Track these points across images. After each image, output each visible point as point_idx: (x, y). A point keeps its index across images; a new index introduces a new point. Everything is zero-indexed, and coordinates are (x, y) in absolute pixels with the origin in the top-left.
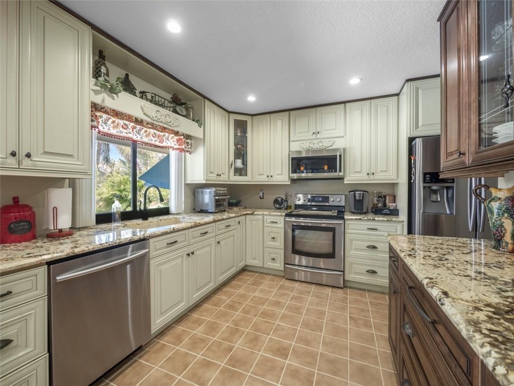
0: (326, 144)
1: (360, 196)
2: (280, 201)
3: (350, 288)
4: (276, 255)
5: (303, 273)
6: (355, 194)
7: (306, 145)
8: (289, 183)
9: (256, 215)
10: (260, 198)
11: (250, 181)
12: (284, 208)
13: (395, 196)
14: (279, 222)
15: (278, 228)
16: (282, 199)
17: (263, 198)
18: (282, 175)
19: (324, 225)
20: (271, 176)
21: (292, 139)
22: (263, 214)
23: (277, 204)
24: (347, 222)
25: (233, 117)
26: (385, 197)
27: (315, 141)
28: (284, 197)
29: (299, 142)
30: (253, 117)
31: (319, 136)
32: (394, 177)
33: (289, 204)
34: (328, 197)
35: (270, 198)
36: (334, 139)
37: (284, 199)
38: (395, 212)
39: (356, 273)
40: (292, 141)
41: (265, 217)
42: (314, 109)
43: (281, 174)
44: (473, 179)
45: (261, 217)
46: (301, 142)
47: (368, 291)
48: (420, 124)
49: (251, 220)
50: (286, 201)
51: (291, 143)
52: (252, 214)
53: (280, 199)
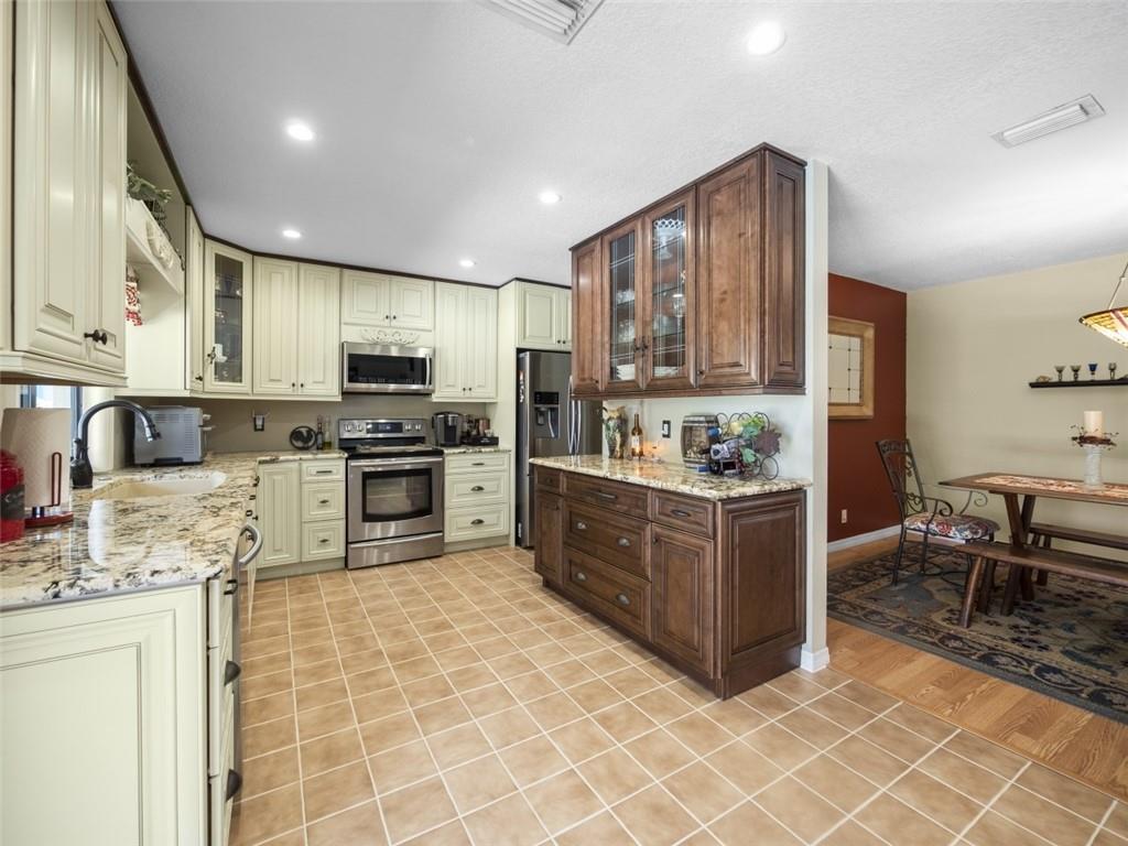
0: (405, 337)
1: (453, 421)
2: (305, 434)
3: (450, 553)
4: (328, 533)
5: (376, 550)
6: (446, 419)
7: (372, 335)
8: (340, 400)
9: (282, 461)
10: (256, 430)
11: (247, 394)
12: (315, 447)
13: (489, 421)
14: (335, 471)
15: (333, 481)
16: (309, 431)
17: (262, 430)
18: (325, 383)
19: (408, 467)
20: (302, 385)
21: (346, 318)
22: (300, 459)
23: (297, 440)
24: (447, 459)
25: (215, 248)
26: (477, 421)
27: (388, 331)
28: (314, 426)
29: (359, 328)
30: (256, 257)
31: (394, 322)
32: (493, 395)
33: (327, 440)
34: (401, 424)
35: (281, 429)
36: (418, 333)
37: (315, 429)
38: (494, 441)
39: (459, 529)
40: (345, 324)
41: (305, 465)
42: (387, 277)
43: (323, 382)
44: (579, 402)
45: (295, 465)
46: (363, 328)
47: (473, 550)
48: (527, 334)
49: (270, 474)
50: (321, 432)
51: (343, 326)
52: (272, 461)
53: (304, 430)
